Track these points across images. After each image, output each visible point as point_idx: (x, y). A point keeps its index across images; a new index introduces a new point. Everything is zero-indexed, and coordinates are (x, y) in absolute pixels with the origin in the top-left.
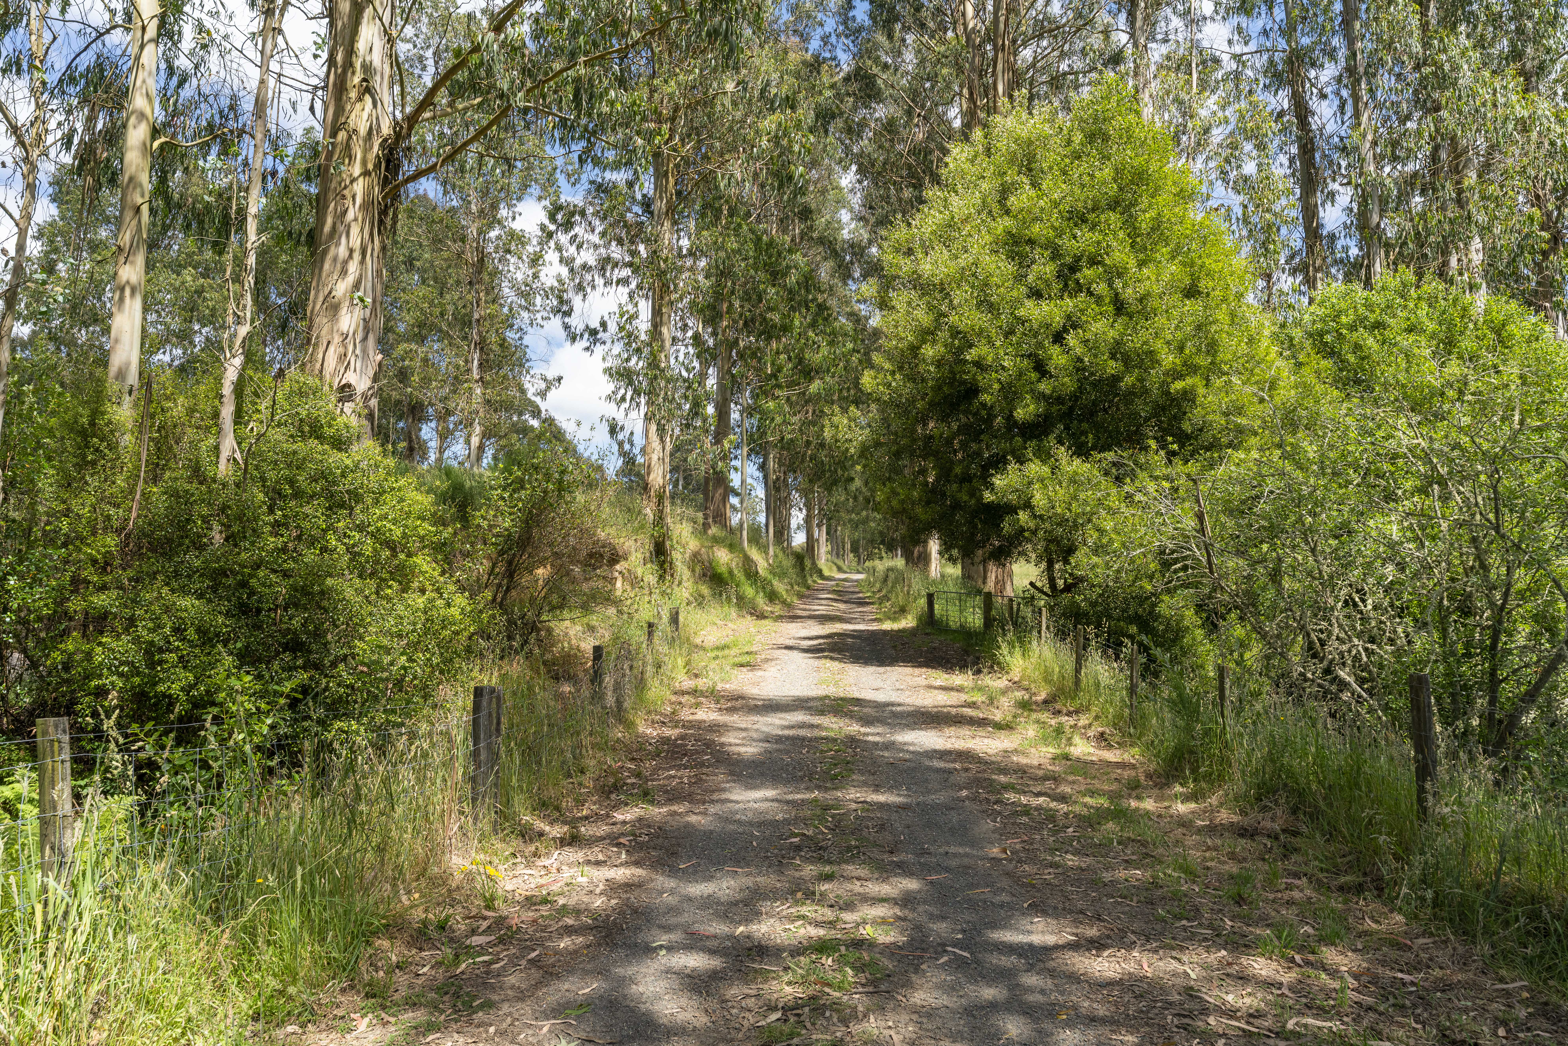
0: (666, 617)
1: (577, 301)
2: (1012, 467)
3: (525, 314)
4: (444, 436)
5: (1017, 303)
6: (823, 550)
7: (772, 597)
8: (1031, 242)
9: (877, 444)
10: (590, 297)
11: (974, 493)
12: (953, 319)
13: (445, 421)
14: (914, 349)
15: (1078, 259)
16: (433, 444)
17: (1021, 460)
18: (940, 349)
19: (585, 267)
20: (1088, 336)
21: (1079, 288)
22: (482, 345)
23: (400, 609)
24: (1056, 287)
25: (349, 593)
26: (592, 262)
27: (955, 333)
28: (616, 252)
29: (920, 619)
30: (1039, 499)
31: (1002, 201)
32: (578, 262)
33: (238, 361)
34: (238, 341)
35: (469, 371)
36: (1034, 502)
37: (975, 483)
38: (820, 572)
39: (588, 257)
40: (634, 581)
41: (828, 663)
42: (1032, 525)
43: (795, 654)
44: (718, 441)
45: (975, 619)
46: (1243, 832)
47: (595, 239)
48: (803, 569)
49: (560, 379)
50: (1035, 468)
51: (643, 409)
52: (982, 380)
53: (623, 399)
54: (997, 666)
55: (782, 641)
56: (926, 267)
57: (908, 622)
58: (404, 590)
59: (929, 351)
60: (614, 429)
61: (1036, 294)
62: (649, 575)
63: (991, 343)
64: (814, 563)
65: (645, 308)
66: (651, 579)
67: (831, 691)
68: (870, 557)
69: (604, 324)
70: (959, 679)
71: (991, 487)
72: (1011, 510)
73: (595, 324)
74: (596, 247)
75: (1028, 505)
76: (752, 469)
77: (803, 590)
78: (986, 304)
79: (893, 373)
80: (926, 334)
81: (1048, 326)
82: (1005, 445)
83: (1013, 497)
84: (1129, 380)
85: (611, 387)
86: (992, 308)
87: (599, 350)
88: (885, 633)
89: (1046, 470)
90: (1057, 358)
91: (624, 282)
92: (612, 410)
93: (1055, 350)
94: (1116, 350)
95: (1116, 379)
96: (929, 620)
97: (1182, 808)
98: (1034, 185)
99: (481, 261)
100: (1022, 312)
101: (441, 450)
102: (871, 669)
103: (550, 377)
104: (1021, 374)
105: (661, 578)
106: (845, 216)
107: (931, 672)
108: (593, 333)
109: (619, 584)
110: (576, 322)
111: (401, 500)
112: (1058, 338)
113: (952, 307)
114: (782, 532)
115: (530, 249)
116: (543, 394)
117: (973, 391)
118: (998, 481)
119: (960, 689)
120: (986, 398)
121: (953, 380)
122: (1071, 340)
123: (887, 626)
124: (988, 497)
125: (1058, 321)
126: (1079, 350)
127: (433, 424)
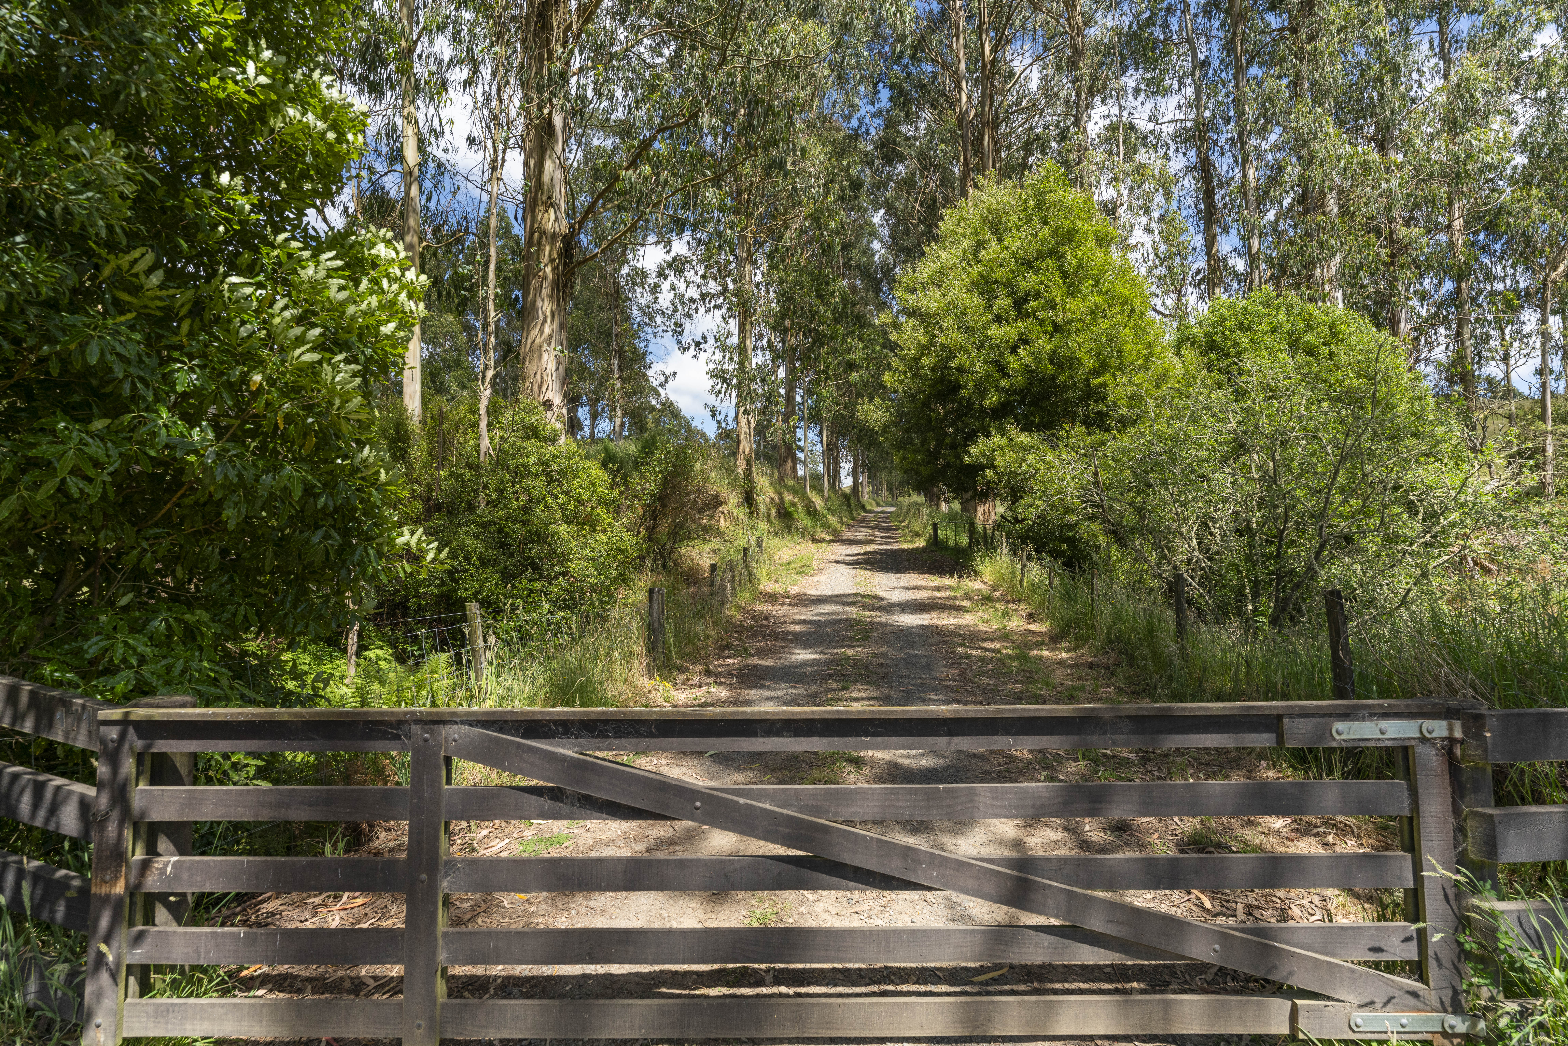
0: (754, 542)
1: (687, 325)
2: (982, 439)
3: (649, 330)
4: (595, 416)
5: (986, 326)
6: (866, 491)
7: (827, 527)
8: (996, 282)
9: (894, 424)
10: (695, 322)
11: (959, 457)
12: (941, 339)
13: (596, 406)
14: (916, 359)
15: (1027, 294)
16: (587, 423)
17: (988, 436)
18: (933, 359)
19: (691, 300)
20: (1034, 349)
21: (1027, 315)
22: (620, 352)
23: (591, 542)
24: (1013, 314)
25: (563, 534)
26: (696, 296)
27: (943, 347)
28: (713, 287)
29: (928, 541)
30: (999, 461)
31: (976, 254)
32: (687, 296)
33: (488, 392)
34: (488, 380)
35: (612, 371)
36: (996, 464)
37: (960, 450)
38: (863, 507)
39: (693, 293)
40: (731, 518)
41: (862, 572)
42: (996, 479)
43: (841, 567)
44: (786, 419)
45: (963, 540)
46: (1091, 666)
47: (698, 280)
48: (849, 506)
49: (674, 374)
50: (997, 440)
51: (734, 400)
52: (962, 380)
53: (720, 392)
54: (974, 573)
55: (832, 557)
56: (924, 304)
57: (920, 543)
58: (594, 530)
59: (926, 361)
60: (714, 414)
61: (998, 319)
62: (741, 514)
63: (967, 353)
64: (859, 501)
65: (733, 325)
66: (744, 518)
67: (862, 590)
68: (901, 494)
69: (704, 338)
70: (948, 581)
71: (968, 453)
72: (983, 468)
73: (698, 338)
74: (699, 285)
75: (992, 466)
76: (812, 435)
77: (850, 522)
78: (964, 328)
79: (905, 373)
80: (924, 350)
81: (1007, 342)
82: (979, 424)
83: (984, 460)
84: (1062, 378)
85: (712, 382)
86: (968, 330)
87: (703, 356)
88: (904, 550)
89: (1004, 441)
90: (1013, 363)
91: (719, 307)
92: (712, 400)
93: (1012, 358)
94: (1054, 358)
95: (1054, 378)
96: (935, 542)
97: (1064, 655)
98: (1000, 240)
99: (617, 292)
100: (989, 333)
101: (593, 427)
102: (891, 575)
103: (667, 373)
104: (988, 375)
105: (750, 517)
106: (876, 245)
107: (930, 577)
108: (698, 344)
109: (722, 521)
110: (686, 339)
111: (590, 475)
112: (1014, 349)
113: (941, 329)
114: (834, 479)
115: (650, 281)
116: (662, 385)
117: (957, 387)
118: (973, 450)
119: (948, 588)
120: (964, 392)
121: (942, 380)
122: (1022, 351)
123: (906, 546)
124: (967, 460)
125: (1014, 337)
126: (1028, 359)
127: (587, 408)
